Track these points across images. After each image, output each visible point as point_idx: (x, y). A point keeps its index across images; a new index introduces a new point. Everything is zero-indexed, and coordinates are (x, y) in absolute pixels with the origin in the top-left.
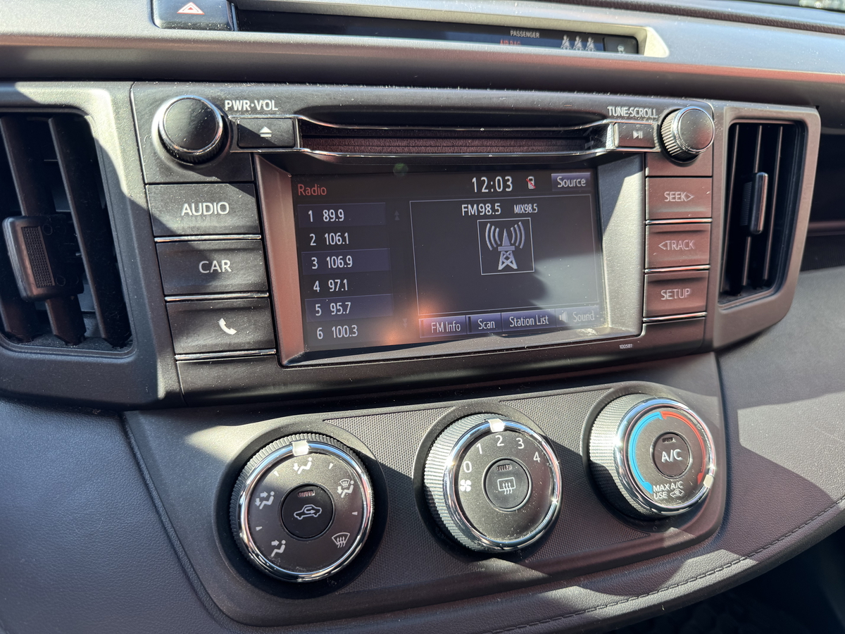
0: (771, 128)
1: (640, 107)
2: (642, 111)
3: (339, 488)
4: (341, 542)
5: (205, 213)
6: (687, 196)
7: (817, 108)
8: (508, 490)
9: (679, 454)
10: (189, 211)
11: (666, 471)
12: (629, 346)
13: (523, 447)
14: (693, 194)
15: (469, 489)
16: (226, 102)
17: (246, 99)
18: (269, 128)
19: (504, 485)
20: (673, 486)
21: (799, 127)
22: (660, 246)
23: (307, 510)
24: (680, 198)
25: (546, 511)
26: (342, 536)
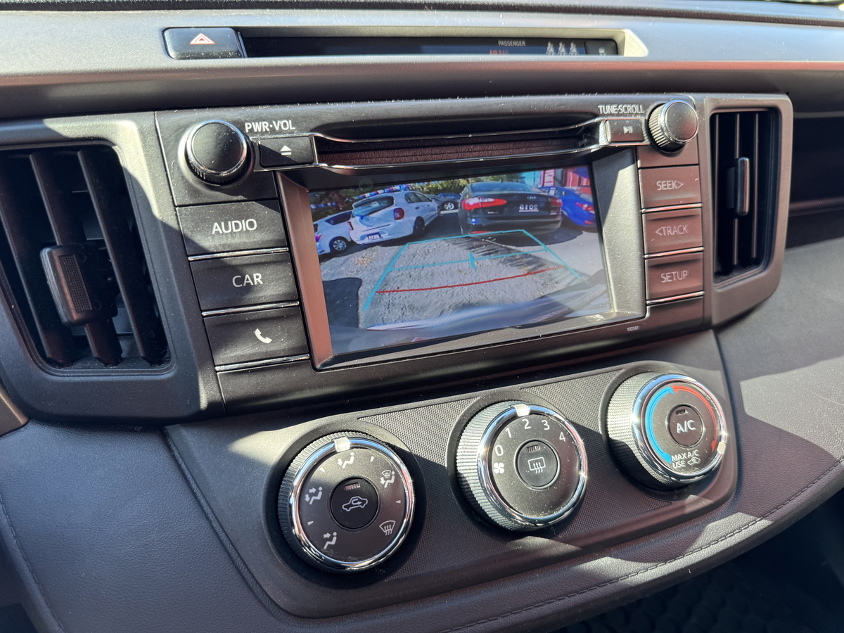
0: (747, 116)
1: (628, 104)
2: (630, 108)
3: (382, 479)
4: (388, 530)
5: (235, 231)
6: (678, 184)
7: (787, 94)
8: (538, 469)
9: (692, 425)
10: (219, 229)
11: (683, 441)
12: (636, 328)
13: (548, 428)
14: (682, 182)
15: (502, 471)
16: (246, 124)
17: (264, 120)
18: (289, 147)
19: (534, 465)
20: (690, 455)
21: (772, 114)
22: (656, 232)
23: (354, 502)
24: (671, 186)
25: (575, 487)
26: (388, 524)
